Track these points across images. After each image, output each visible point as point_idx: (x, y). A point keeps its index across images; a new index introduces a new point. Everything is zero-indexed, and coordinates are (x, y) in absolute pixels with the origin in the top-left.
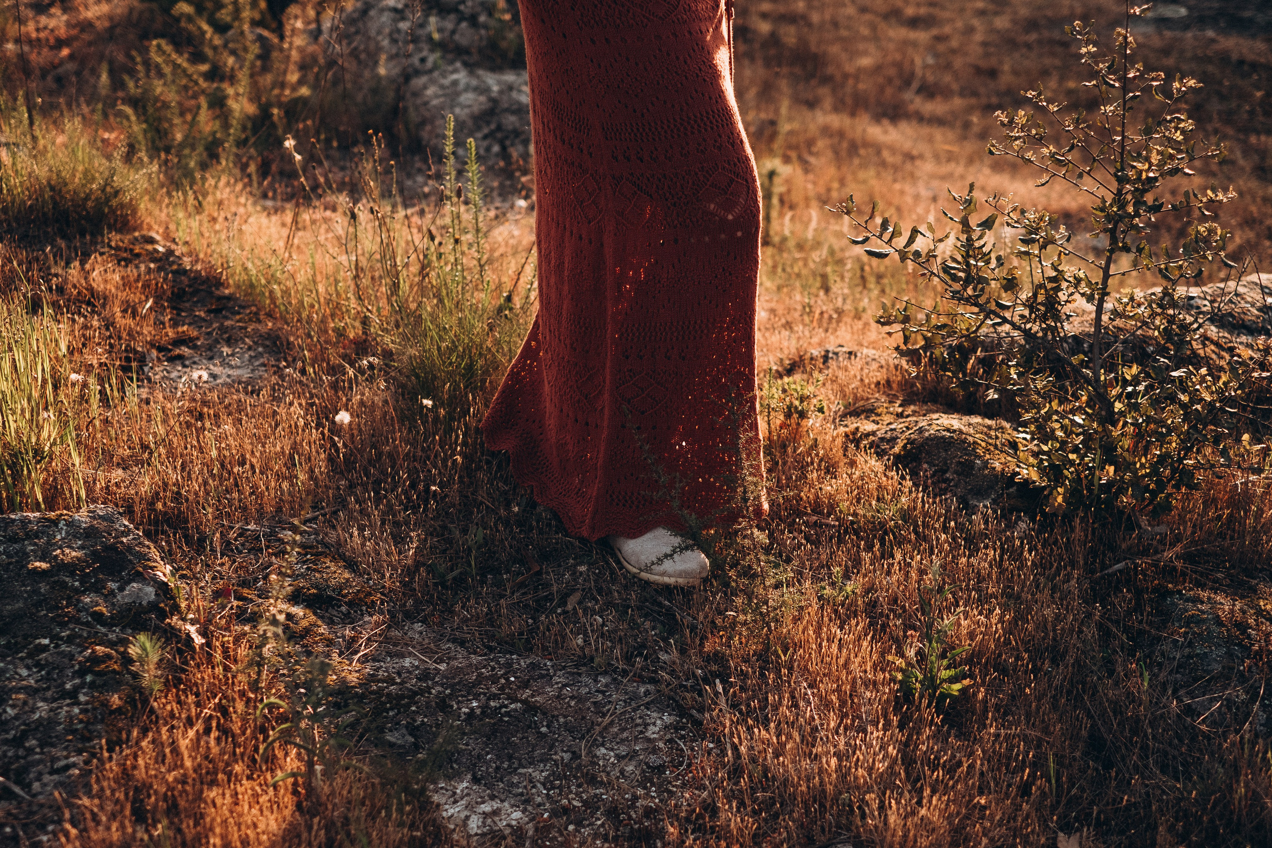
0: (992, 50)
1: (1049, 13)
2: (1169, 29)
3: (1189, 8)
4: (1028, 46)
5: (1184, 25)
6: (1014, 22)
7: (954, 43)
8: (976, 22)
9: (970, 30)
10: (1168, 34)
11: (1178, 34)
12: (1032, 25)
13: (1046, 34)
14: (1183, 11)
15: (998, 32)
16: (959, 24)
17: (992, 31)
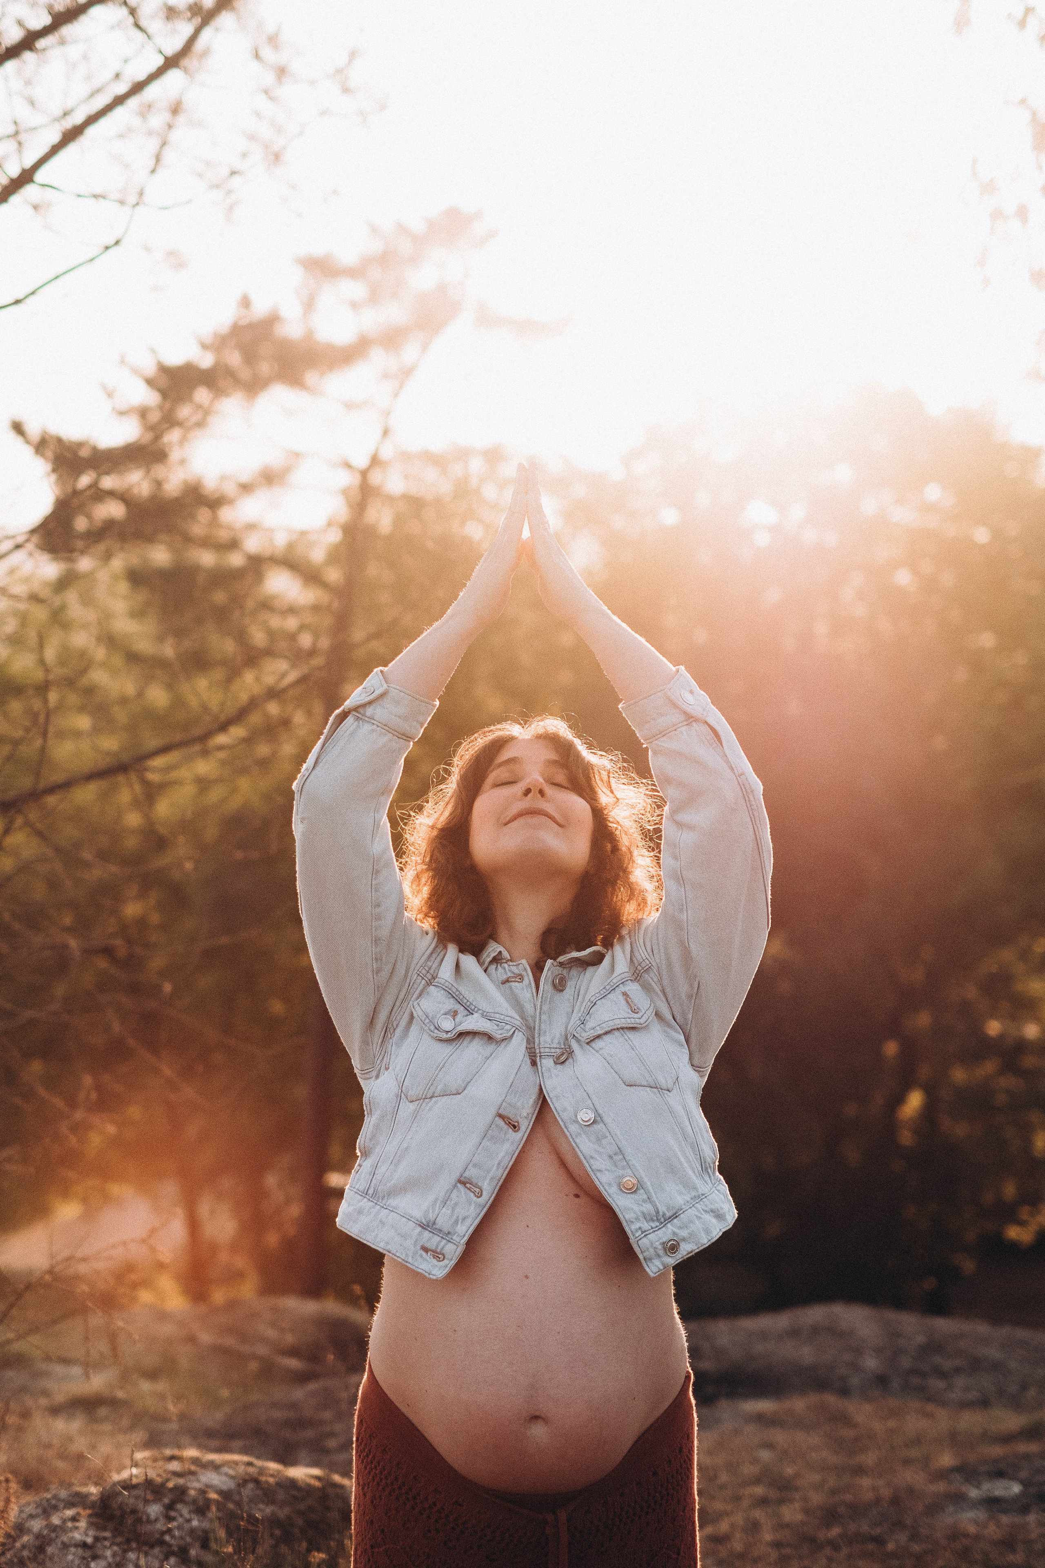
0: (787, 1551)
1: (848, 1497)
2: (1005, 1512)
3: (1023, 1483)
4: (834, 1545)
5: (1022, 1506)
6: (807, 1511)
7: (737, 1545)
8: (758, 1514)
9: (754, 1527)
10: (1005, 1519)
11: (1017, 1519)
12: (830, 1516)
13: (852, 1527)
14: (1016, 1489)
15: (788, 1525)
16: (739, 1519)
17: (782, 1526)
